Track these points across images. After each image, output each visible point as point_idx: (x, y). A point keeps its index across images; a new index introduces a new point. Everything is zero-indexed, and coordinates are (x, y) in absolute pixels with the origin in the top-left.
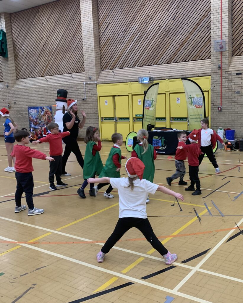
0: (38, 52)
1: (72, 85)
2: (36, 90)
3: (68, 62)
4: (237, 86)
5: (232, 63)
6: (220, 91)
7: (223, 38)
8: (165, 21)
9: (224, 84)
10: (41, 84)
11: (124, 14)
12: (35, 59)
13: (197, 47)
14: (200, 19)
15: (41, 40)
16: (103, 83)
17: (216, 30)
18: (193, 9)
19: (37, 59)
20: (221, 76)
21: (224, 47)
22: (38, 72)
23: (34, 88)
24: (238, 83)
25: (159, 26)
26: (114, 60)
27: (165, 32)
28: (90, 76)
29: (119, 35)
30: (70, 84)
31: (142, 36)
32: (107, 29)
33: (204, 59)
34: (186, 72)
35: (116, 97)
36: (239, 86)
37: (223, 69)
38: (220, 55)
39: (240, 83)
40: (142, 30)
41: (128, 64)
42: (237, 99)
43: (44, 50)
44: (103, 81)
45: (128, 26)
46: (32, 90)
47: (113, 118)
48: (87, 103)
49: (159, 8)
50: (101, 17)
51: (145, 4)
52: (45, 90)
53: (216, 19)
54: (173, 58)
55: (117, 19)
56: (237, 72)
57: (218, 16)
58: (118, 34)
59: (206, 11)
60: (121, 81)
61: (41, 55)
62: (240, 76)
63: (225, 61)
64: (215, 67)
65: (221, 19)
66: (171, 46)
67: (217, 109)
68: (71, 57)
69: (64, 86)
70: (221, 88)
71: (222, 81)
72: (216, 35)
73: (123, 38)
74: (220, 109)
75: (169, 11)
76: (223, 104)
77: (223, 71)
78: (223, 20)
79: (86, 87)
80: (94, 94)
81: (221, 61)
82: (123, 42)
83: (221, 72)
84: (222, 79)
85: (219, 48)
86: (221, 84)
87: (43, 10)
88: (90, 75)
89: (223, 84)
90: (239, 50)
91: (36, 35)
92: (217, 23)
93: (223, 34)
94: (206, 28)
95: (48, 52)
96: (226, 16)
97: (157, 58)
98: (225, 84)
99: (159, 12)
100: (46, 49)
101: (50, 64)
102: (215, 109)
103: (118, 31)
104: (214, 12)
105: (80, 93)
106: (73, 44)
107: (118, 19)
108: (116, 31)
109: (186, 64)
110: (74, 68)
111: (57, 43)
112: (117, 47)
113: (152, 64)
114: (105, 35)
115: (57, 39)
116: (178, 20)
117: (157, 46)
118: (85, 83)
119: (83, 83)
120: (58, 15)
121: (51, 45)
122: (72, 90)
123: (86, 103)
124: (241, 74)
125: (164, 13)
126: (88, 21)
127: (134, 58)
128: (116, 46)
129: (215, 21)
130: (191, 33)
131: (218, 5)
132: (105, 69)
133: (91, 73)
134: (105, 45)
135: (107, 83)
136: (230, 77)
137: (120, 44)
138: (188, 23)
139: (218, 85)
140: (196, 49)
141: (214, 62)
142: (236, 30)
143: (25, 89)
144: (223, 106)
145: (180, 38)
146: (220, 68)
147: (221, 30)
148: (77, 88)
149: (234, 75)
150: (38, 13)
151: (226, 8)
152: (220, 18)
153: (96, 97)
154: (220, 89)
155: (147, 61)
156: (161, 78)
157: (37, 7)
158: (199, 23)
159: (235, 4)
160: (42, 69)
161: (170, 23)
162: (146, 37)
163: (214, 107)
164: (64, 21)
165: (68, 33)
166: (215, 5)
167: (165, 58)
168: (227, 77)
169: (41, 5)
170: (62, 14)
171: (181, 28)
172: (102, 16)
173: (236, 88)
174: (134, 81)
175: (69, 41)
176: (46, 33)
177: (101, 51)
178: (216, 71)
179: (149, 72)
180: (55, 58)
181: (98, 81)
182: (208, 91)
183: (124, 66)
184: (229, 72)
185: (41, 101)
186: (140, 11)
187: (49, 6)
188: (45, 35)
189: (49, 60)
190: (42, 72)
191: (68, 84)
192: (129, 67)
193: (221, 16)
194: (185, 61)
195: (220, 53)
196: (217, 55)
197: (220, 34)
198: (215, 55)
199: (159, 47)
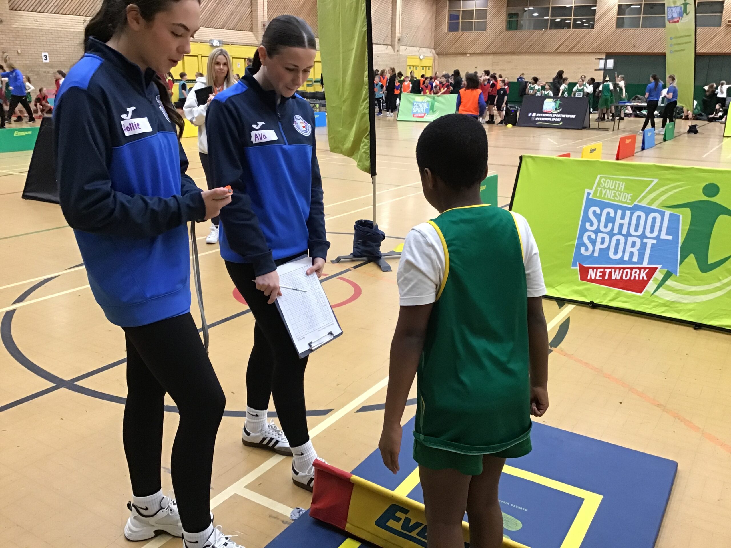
2: (68, 35)
7: (265, 18)
13: (242, 19)
17: (261, 11)
23: (65, 32)
33: (247, 31)
34: (241, 40)
46: (60, 34)
72: (261, 14)
78: (264, 4)
92: (261, 5)
93: (264, 15)
94: (248, 5)
109: (237, 33)
147: (264, 12)
174: (203, 41)
194: (234, 30)
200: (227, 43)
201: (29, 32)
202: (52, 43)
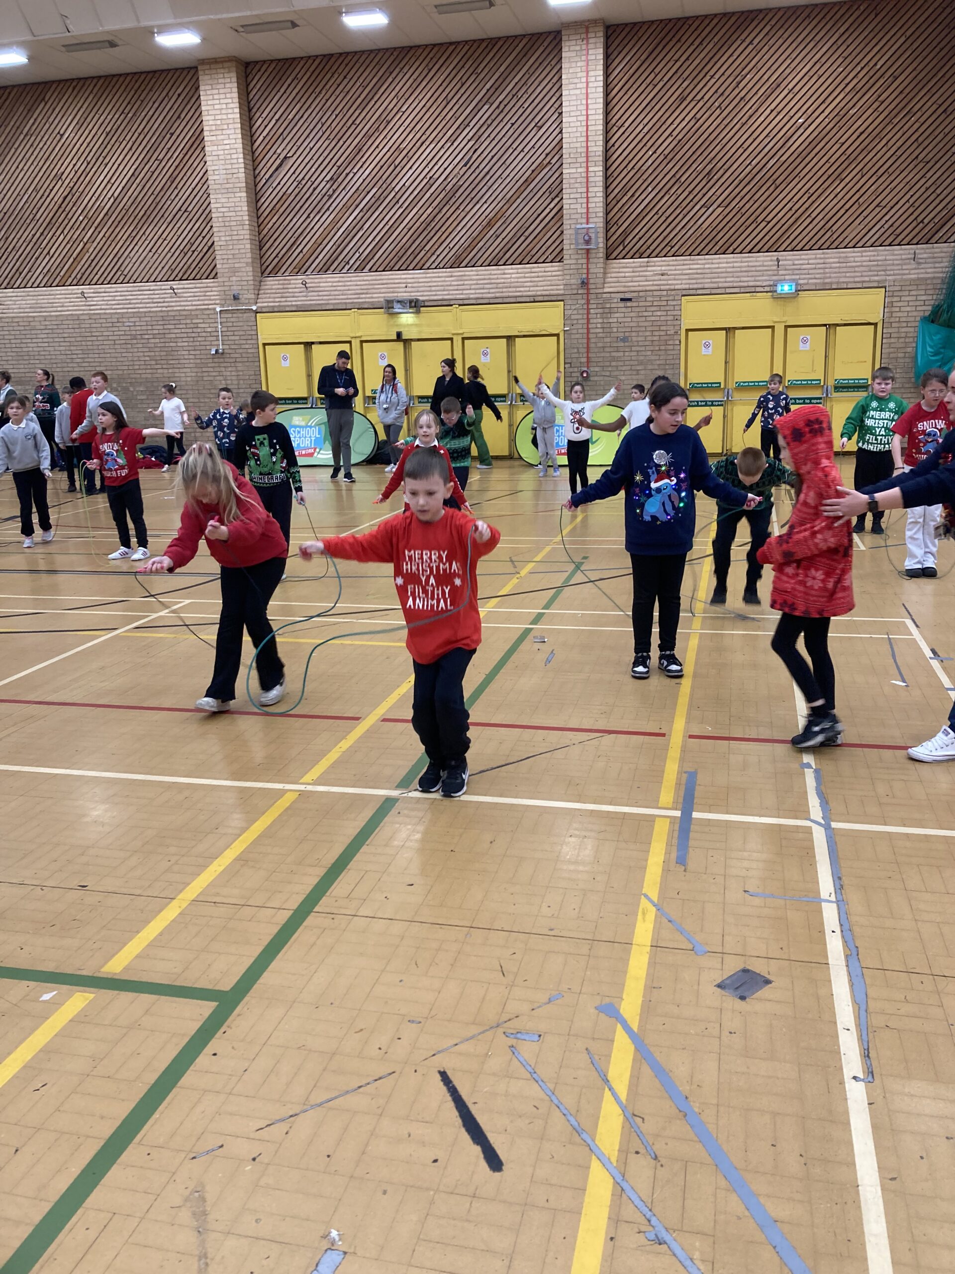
0: (43, 215)
1: (177, 313)
3: (154, 250)
4: (622, 325)
5: (609, 275)
6: (585, 336)
7: (591, 220)
8: (445, 165)
9: (595, 321)
10: (63, 306)
11: (331, 137)
12: (34, 236)
13: (527, 234)
14: (533, 171)
15: (54, 182)
16: (276, 309)
17: (575, 201)
18: (514, 146)
19: (42, 234)
20: (588, 303)
21: (593, 241)
22: (45, 271)
24: (625, 320)
25: (428, 177)
26: (301, 251)
27: (444, 194)
28: (236, 292)
29: (315, 189)
30: (168, 311)
31: (382, 198)
32: (280, 170)
33: (543, 262)
34: (504, 290)
35: (313, 346)
36: (626, 324)
37: (591, 286)
38: (585, 256)
39: (629, 319)
40: (381, 182)
41: (343, 264)
42: (621, 354)
43: (67, 209)
44: (277, 304)
45: (342, 168)
47: (305, 399)
48: (227, 360)
49: (428, 133)
50: (261, 138)
51: (389, 118)
52: (83, 326)
53: (576, 176)
54: (465, 255)
55: (308, 149)
56: (622, 296)
57: (579, 170)
58: (314, 186)
59: (547, 155)
60: (331, 307)
61: (57, 225)
62: (629, 304)
63: (596, 271)
64: (573, 281)
65: (587, 177)
66: (459, 228)
67: (579, 374)
68: (164, 236)
69: (151, 315)
70: (588, 329)
71: (588, 313)
72: (575, 211)
73: (326, 198)
74: (585, 375)
75: (456, 144)
76: (590, 364)
77: (592, 291)
78: (591, 179)
79: (225, 320)
80: (250, 337)
81: (588, 269)
82: (328, 209)
83: (588, 294)
84: (588, 309)
85: (582, 241)
86: (588, 319)
87: (60, 96)
88: (235, 288)
89: (591, 321)
90: (621, 247)
91: (35, 164)
92: (577, 185)
93: (590, 210)
94: (547, 194)
95: (81, 218)
96: (597, 170)
97: (423, 253)
98: (597, 321)
99: (427, 143)
100: (74, 209)
101: (91, 250)
102: (574, 375)
103: (313, 179)
104: (569, 161)
105: (204, 334)
106: (169, 202)
107: (311, 149)
108: (307, 178)
109: (499, 272)
110: (173, 267)
111: (116, 195)
112: (309, 220)
113: (411, 267)
114: (274, 185)
115: (112, 181)
116: (478, 167)
117: (424, 225)
118: (218, 309)
119: (215, 309)
120: (117, 116)
121: (94, 199)
122: (177, 326)
123: (222, 360)
124: (630, 300)
125: (442, 147)
126: (228, 147)
127: (361, 250)
128: (308, 217)
129: (572, 181)
130: (510, 202)
131: (578, 145)
132: (275, 272)
133: (238, 283)
134: (274, 212)
135: (288, 309)
136: (608, 305)
137: (319, 212)
138: (504, 176)
139: (580, 322)
140: (523, 238)
141: (571, 272)
142: (614, 202)
144: (592, 369)
145: (482, 210)
146: (585, 284)
147: (587, 203)
148: (194, 321)
149: (615, 301)
150: (43, 104)
151: (597, 154)
152: (584, 175)
153: (256, 346)
154: (585, 331)
155: (396, 259)
156: (440, 303)
157: (39, 84)
158: (530, 180)
159: (613, 145)
160: (62, 265)
161: (458, 173)
162: (395, 200)
163: (571, 370)
164: (136, 135)
165: (152, 169)
166: (572, 146)
167: (445, 253)
168: (600, 306)
169: (53, 82)
170: (130, 115)
171: (486, 188)
172: (264, 134)
173: (620, 330)
174: (366, 306)
175: (156, 193)
176: (74, 162)
177: (261, 227)
178: (575, 292)
179: (404, 285)
180: (107, 235)
181: (258, 305)
182: (557, 335)
183: (332, 268)
184: (605, 295)
185: (69, 357)
186: (376, 134)
187: (85, 88)
188: (68, 168)
189: (85, 240)
190: (62, 274)
191: (161, 311)
192: (344, 271)
193: (587, 171)
194: (496, 265)
195: (584, 251)
196: (577, 257)
197: (585, 211)
198: (572, 257)
199: (429, 228)
200: (445, 303)
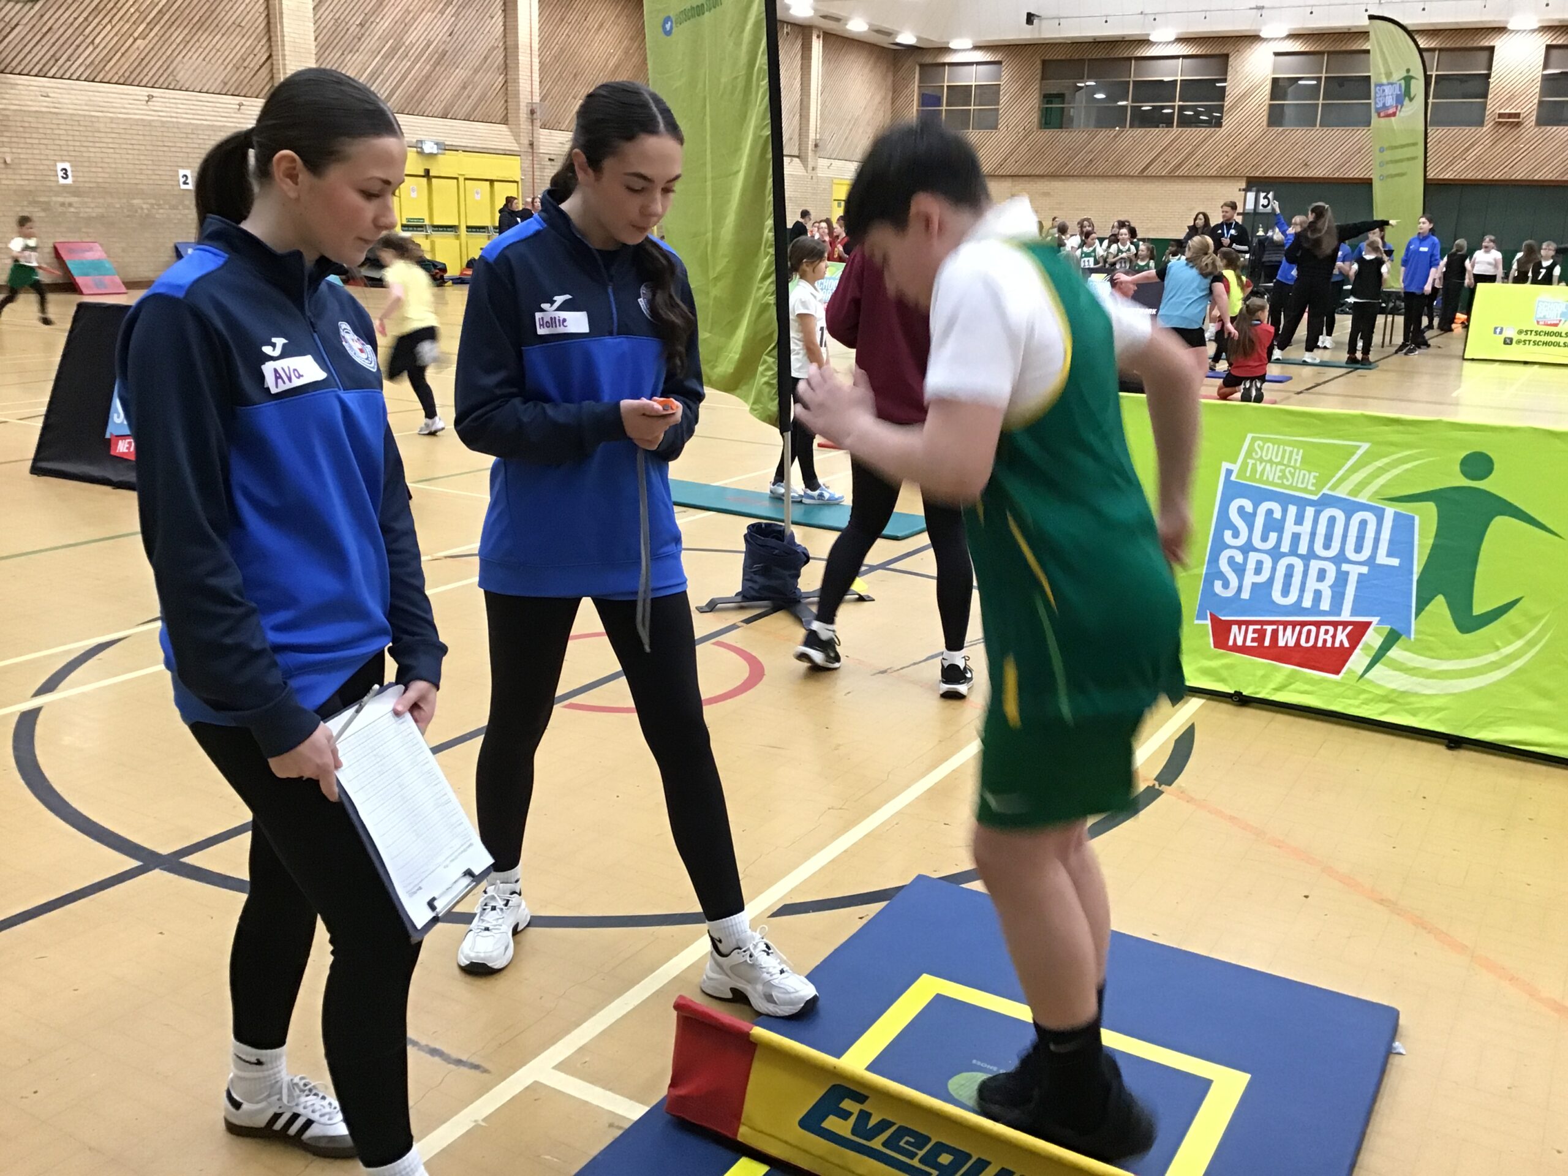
2: (114, 126)
5: (541, 140)
6: (532, 184)
7: (534, 97)
8: (438, 32)
10: (125, 108)
13: (486, 99)
17: (525, 81)
20: (533, 160)
23: (109, 120)
31: (396, 49)
33: (496, 123)
34: (483, 142)
37: (534, 147)
38: (531, 124)
46: (96, 125)
52: (154, 133)
53: (524, 62)
56: (549, 156)
57: (527, 60)
62: (552, 163)
63: (536, 136)
64: (524, 142)
70: (533, 179)
71: (533, 168)
72: (525, 89)
77: (535, 151)
81: (533, 134)
84: (533, 164)
89: (535, 173)
93: (533, 90)
103: (347, 20)
109: (474, 126)
116: (457, 39)
124: (553, 160)
129: (523, 68)
136: (542, 163)
139: (529, 173)
140: (484, 102)
141: (524, 134)
143: (64, 117)
146: (531, 145)
147: (532, 84)
149: (546, 160)
152: (530, 63)
160: (107, 59)
161: (446, 40)
162: (405, 53)
168: (539, 163)
178: (526, 150)
180: (159, 35)
182: (518, 182)
184: (541, 155)
189: (135, 35)
193: (532, 61)
194: (469, 120)
195: (530, 120)
197: (530, 89)
198: (525, 123)
199: (428, 82)
200: (454, 148)
201: (30, 119)
202: (78, 144)
